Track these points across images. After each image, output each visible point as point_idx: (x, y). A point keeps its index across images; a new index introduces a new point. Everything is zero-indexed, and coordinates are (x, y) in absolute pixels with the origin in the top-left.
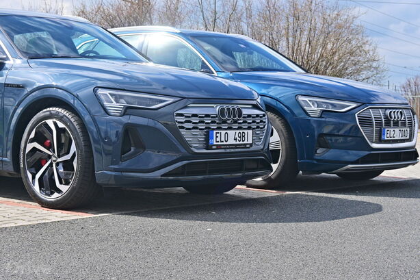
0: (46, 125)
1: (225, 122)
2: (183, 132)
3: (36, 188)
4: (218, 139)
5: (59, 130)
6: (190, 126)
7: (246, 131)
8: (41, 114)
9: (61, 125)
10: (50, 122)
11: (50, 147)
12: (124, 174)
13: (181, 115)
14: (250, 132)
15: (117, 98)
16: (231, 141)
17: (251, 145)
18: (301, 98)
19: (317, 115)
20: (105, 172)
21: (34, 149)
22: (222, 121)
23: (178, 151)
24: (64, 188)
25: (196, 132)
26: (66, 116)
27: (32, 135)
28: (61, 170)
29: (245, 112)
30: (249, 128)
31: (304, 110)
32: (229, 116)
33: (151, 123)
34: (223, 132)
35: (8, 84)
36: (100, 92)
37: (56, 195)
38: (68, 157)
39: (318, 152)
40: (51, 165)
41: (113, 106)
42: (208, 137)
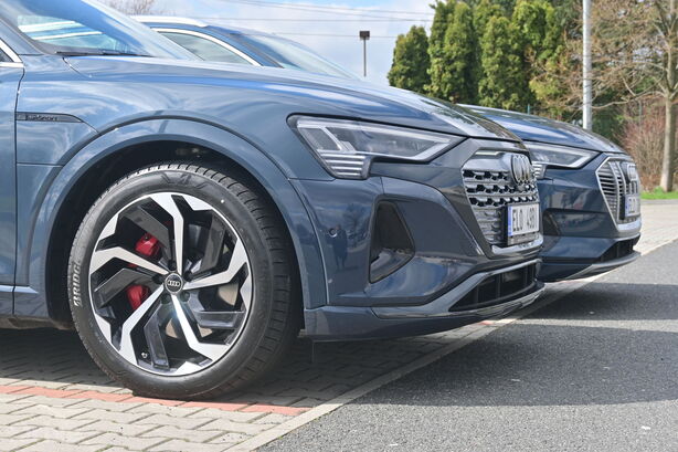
12: (378, 311)
26: (212, 184)
35: (27, 114)
36: (304, 124)
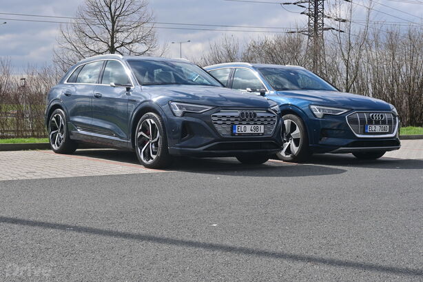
0: (146, 122)
1: (245, 120)
2: (216, 126)
3: (142, 157)
4: (239, 130)
5: (153, 125)
6: (221, 122)
7: (259, 126)
8: (144, 116)
9: (153, 122)
10: (148, 120)
11: (148, 135)
13: (216, 116)
14: (262, 126)
15: (180, 107)
16: (248, 131)
17: (263, 134)
18: (312, 107)
19: (320, 117)
20: (174, 148)
21: (141, 136)
22: (242, 120)
23: (213, 137)
24: (154, 157)
25: (224, 126)
27: (140, 128)
28: (154, 147)
29: (259, 115)
30: (262, 124)
31: (314, 114)
32: (247, 117)
33: (198, 120)
34: (243, 126)
37: (151, 161)
38: (156, 140)
39: (322, 139)
40: (149, 144)
41: (178, 111)
42: (232, 129)
